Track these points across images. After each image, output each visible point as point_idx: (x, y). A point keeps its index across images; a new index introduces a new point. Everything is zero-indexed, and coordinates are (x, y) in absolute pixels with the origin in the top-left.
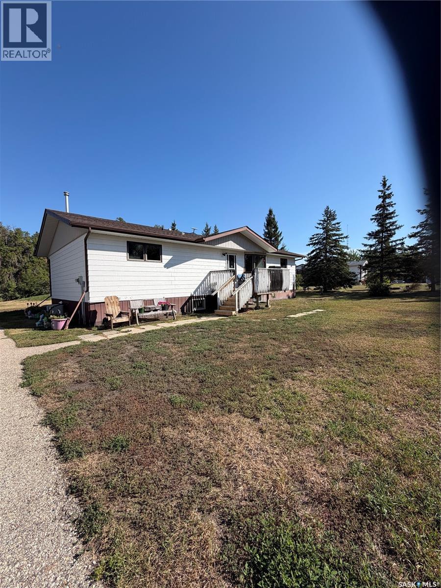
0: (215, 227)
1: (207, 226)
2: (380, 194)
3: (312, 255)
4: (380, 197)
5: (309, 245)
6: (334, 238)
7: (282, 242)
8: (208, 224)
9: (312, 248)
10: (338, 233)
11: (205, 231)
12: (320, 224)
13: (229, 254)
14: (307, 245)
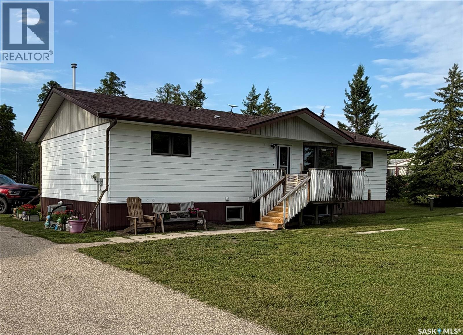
0: (267, 93)
1: (254, 90)
3: (423, 145)
5: (419, 128)
7: (375, 122)
8: (256, 87)
9: (423, 134)
11: (248, 99)
13: (280, 146)
14: (416, 129)
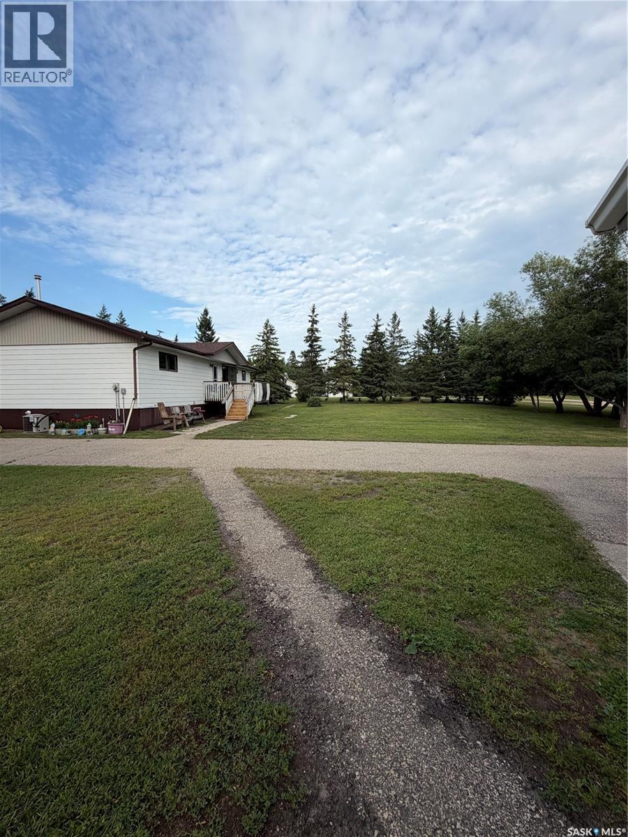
2: (310, 318)
4: (310, 321)
6: (273, 352)
10: (275, 347)
12: (260, 336)
13: (214, 366)
